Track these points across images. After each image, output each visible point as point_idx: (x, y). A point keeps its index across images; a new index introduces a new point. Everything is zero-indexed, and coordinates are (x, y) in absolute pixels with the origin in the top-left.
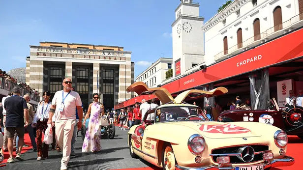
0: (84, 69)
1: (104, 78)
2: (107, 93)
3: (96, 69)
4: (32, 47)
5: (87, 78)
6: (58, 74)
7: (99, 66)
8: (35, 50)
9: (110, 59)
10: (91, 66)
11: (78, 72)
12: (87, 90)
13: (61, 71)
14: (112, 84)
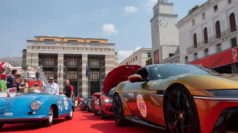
0: (74, 60)
1: (91, 67)
2: (94, 80)
3: (85, 59)
4: (28, 41)
5: (76, 67)
6: (50, 64)
7: (87, 56)
8: (31, 44)
9: (96, 50)
10: (80, 57)
11: (68, 62)
12: (76, 78)
13: (53, 62)
14: (98, 72)
